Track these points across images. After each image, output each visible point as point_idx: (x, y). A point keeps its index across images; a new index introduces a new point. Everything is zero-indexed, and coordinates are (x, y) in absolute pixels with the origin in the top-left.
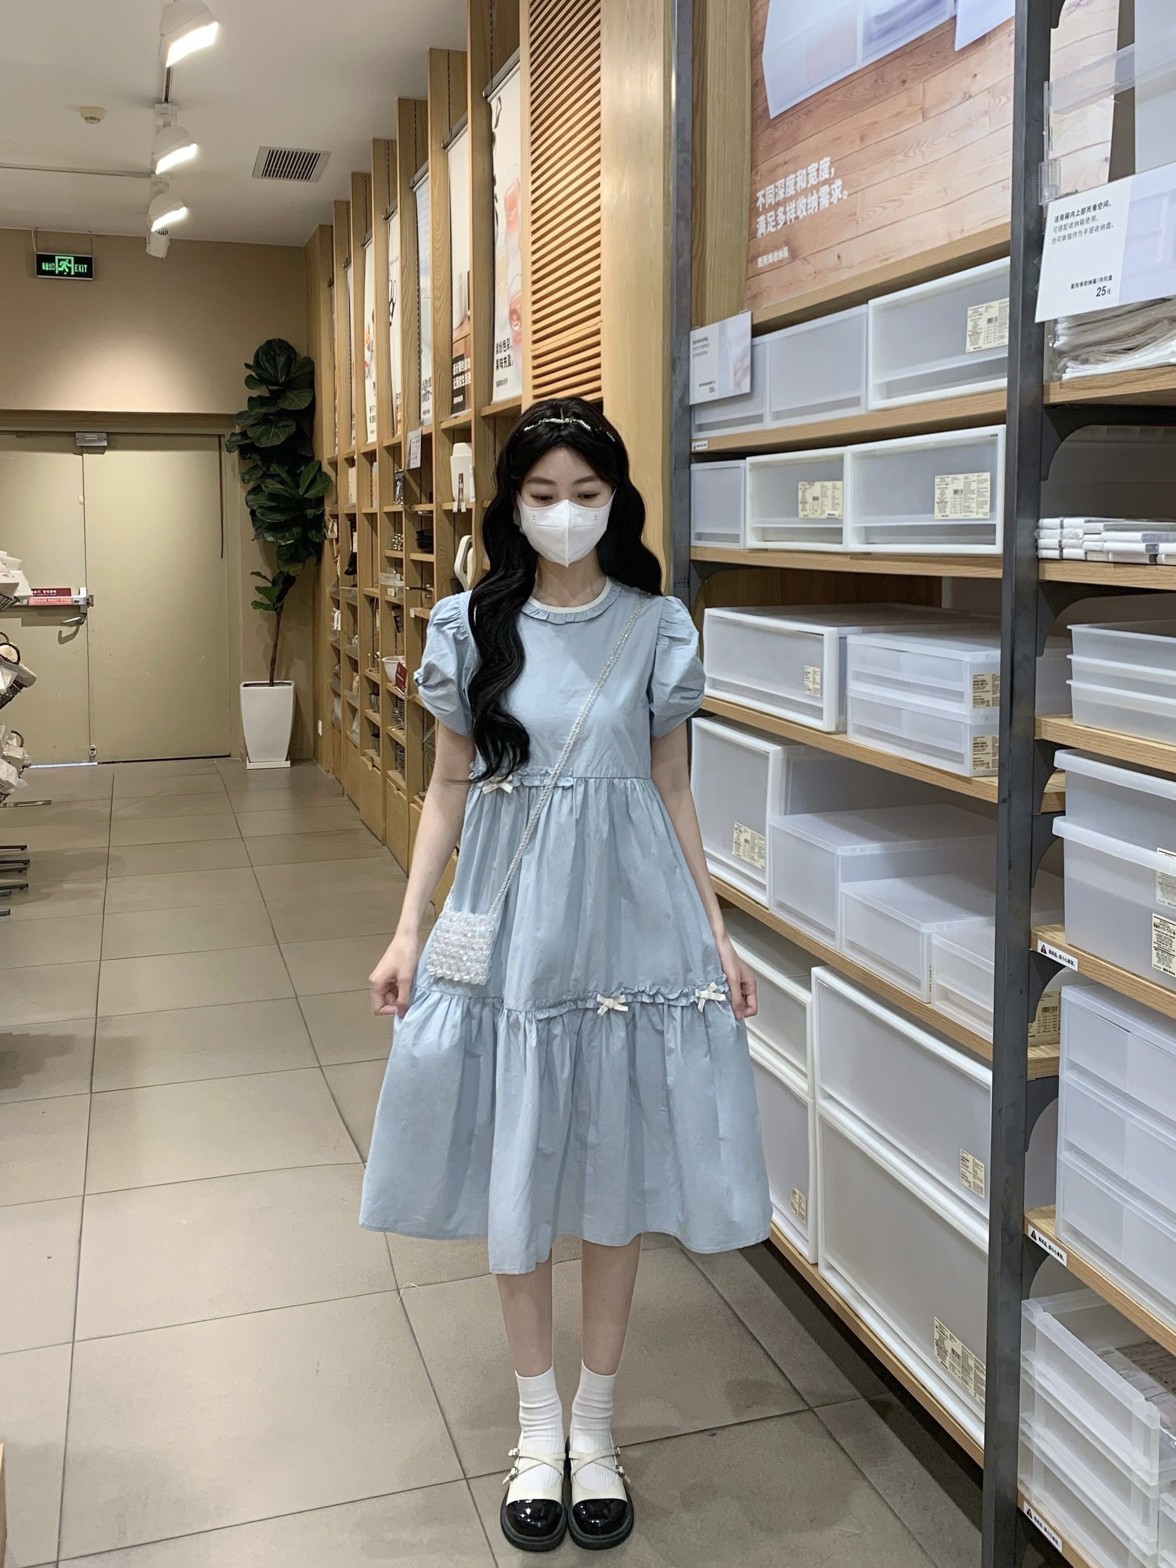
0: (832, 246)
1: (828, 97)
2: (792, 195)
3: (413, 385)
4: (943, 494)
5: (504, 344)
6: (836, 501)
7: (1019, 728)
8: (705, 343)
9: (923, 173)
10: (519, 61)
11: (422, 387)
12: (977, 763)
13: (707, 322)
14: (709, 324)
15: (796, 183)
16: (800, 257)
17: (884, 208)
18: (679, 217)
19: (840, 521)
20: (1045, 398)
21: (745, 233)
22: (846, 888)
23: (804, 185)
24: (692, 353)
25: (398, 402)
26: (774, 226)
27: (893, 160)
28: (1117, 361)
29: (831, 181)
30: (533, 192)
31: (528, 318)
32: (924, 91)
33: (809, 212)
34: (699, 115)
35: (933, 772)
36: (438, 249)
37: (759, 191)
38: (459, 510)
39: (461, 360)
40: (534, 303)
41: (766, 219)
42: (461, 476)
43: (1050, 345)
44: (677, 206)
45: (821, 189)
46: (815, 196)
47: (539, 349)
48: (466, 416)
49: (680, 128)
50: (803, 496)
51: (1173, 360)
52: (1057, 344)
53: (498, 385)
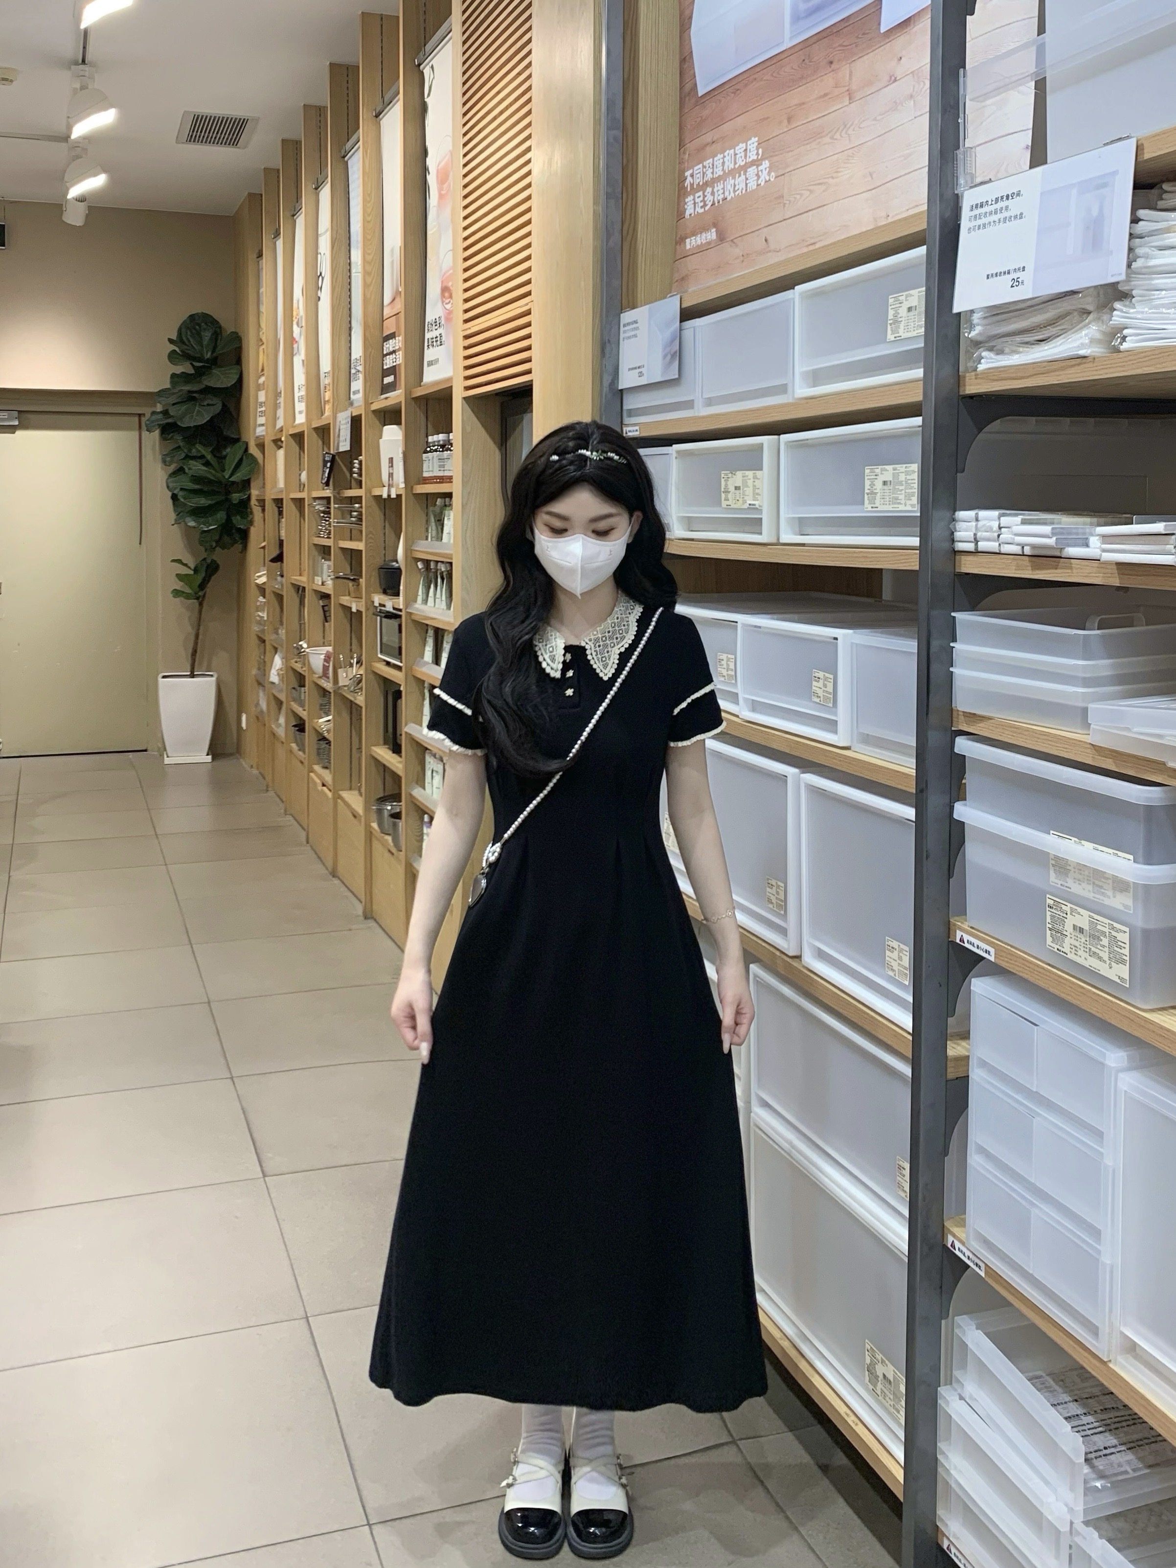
0: (759, 229)
1: (756, 76)
2: (719, 176)
3: (344, 364)
4: (872, 485)
5: (436, 322)
6: (757, 491)
7: (935, 718)
8: (635, 326)
9: (849, 156)
10: (451, 31)
11: (352, 366)
13: (639, 304)
14: (641, 306)
15: (723, 163)
16: (728, 240)
17: (811, 191)
18: (608, 196)
19: (760, 510)
20: (961, 389)
21: (674, 213)
23: (732, 166)
24: (622, 336)
25: (326, 381)
26: (701, 207)
27: (819, 143)
28: (1028, 352)
29: (757, 163)
30: (465, 165)
31: (459, 296)
32: (851, 73)
33: (737, 193)
34: (630, 91)
36: (368, 222)
37: (688, 170)
38: (389, 496)
39: (392, 339)
40: (466, 280)
41: (694, 199)
42: (391, 460)
43: (966, 335)
44: (607, 185)
45: (748, 170)
46: (743, 177)
47: (470, 328)
48: (396, 397)
49: (610, 103)
50: (726, 485)
51: (1082, 352)
52: (973, 334)
53: (429, 365)
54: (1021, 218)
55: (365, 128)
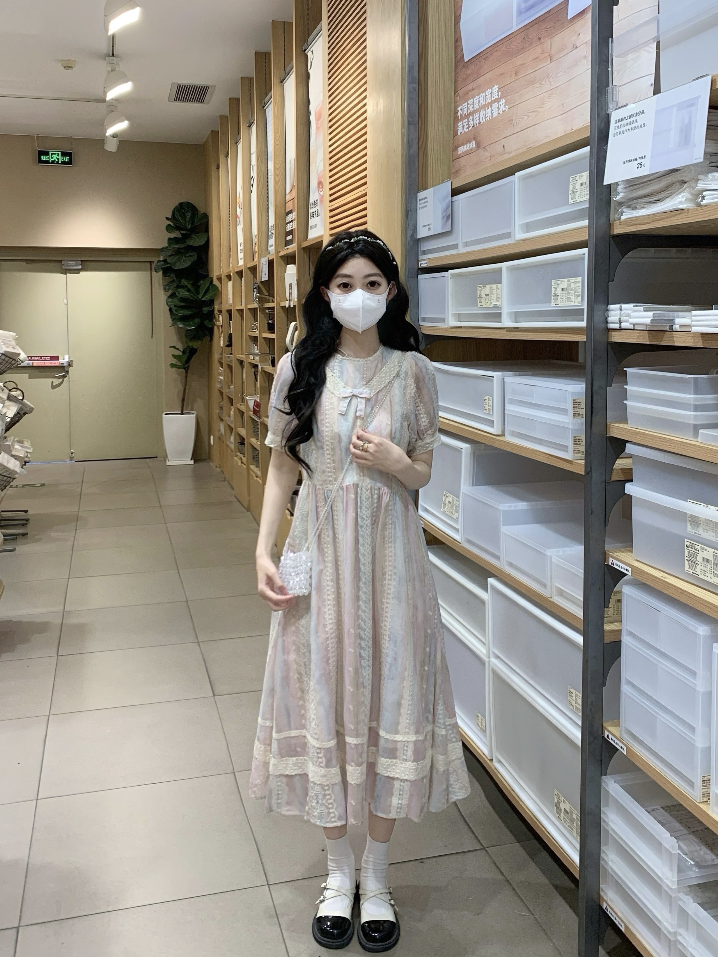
0: (499, 140)
1: (497, 49)
2: (477, 109)
3: (264, 229)
4: (556, 291)
5: (315, 203)
6: (498, 296)
7: (596, 429)
8: (425, 200)
9: (550, 94)
10: (322, 29)
11: (269, 231)
12: (575, 452)
13: (429, 187)
14: (430, 189)
15: (479, 102)
16: (482, 147)
17: (528, 116)
18: (410, 123)
19: (499, 308)
20: (611, 231)
21: (452, 132)
22: (505, 530)
23: (482, 103)
24: (419, 206)
25: (255, 240)
26: (467, 128)
27: (533, 87)
28: (651, 207)
29: (498, 101)
30: (330, 109)
31: (327, 186)
32: (551, 44)
33: (486, 119)
34: (423, 61)
35: (552, 458)
36: (277, 145)
37: (457, 107)
38: (289, 306)
39: (290, 213)
40: (330, 177)
41: (463, 124)
42: (291, 285)
43: (614, 199)
44: (409, 117)
45: (493, 105)
46: (490, 109)
47: (332, 205)
48: (293, 248)
49: (411, 68)
50: (480, 293)
51: (681, 207)
52: (618, 198)
53: (311, 229)
54: (644, 127)
55: (275, 89)
